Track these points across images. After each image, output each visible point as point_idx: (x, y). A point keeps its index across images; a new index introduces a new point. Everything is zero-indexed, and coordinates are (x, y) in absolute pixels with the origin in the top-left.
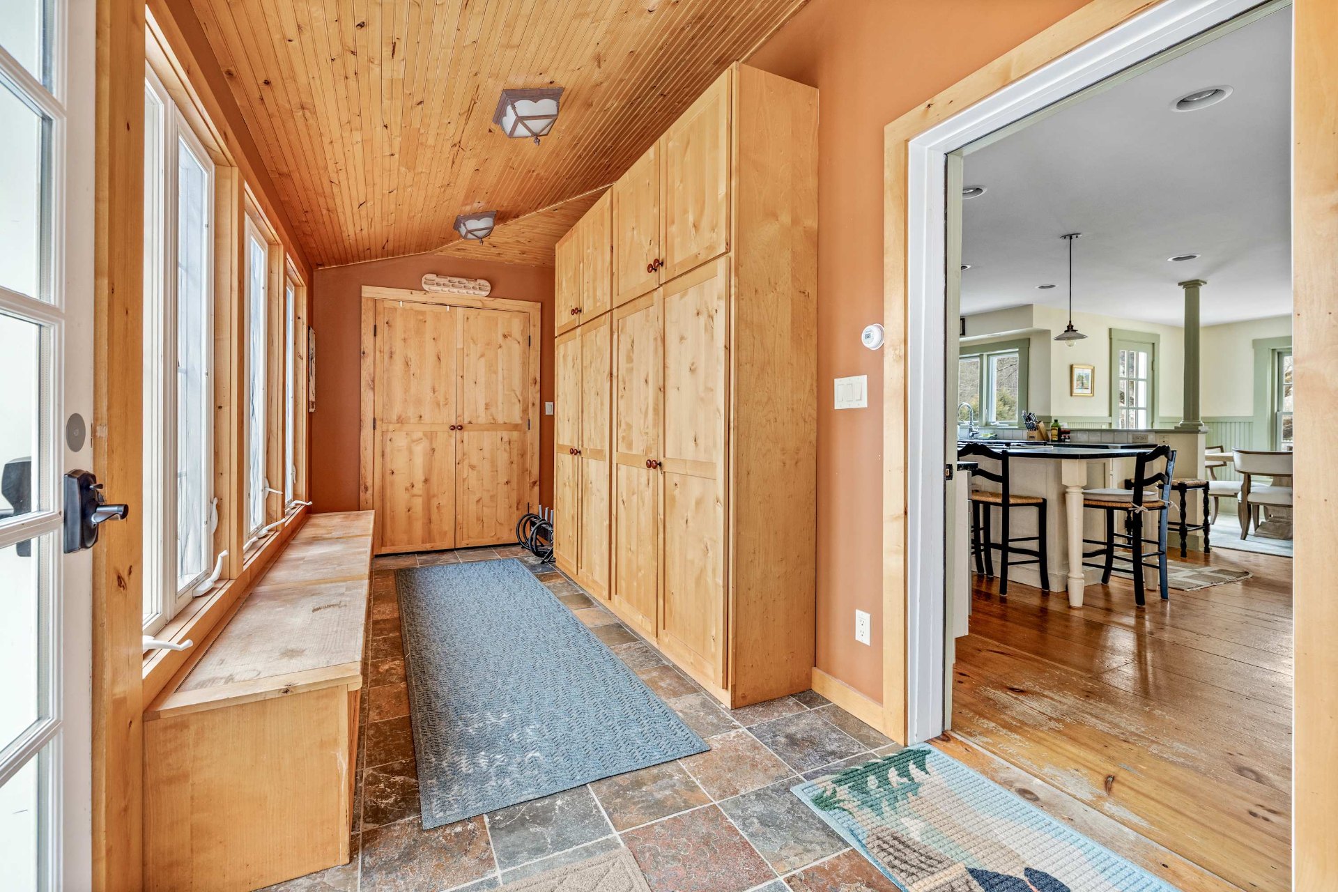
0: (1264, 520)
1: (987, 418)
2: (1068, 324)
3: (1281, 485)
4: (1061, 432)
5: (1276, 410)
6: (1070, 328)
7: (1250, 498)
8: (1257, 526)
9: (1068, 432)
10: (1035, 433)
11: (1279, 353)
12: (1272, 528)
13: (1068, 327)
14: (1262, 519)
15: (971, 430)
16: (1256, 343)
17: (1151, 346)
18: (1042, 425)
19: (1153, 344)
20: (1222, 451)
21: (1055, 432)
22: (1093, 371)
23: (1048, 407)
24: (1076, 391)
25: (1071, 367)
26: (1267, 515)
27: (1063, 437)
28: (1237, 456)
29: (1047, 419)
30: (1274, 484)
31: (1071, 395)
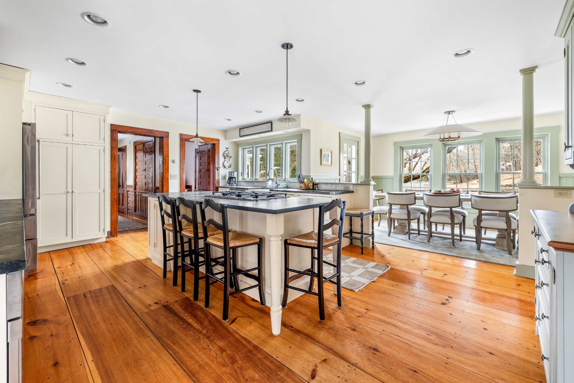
0: (397, 225)
1: (285, 177)
2: (286, 110)
3: (403, 209)
4: (315, 184)
5: (401, 173)
6: (287, 113)
7: (392, 216)
8: (394, 228)
9: (317, 184)
10: (302, 185)
11: (402, 148)
12: (399, 229)
13: (286, 112)
14: (396, 224)
15: (276, 183)
16: (395, 143)
17: (357, 143)
18: (305, 180)
19: (358, 142)
20: (382, 192)
21: (311, 184)
22: (331, 153)
23: (309, 171)
24: (324, 162)
25: (321, 150)
26: (398, 223)
27: (315, 187)
28: (387, 195)
29: (308, 177)
30: (400, 208)
31: (321, 165)
